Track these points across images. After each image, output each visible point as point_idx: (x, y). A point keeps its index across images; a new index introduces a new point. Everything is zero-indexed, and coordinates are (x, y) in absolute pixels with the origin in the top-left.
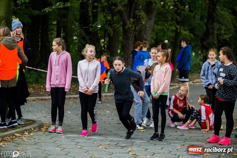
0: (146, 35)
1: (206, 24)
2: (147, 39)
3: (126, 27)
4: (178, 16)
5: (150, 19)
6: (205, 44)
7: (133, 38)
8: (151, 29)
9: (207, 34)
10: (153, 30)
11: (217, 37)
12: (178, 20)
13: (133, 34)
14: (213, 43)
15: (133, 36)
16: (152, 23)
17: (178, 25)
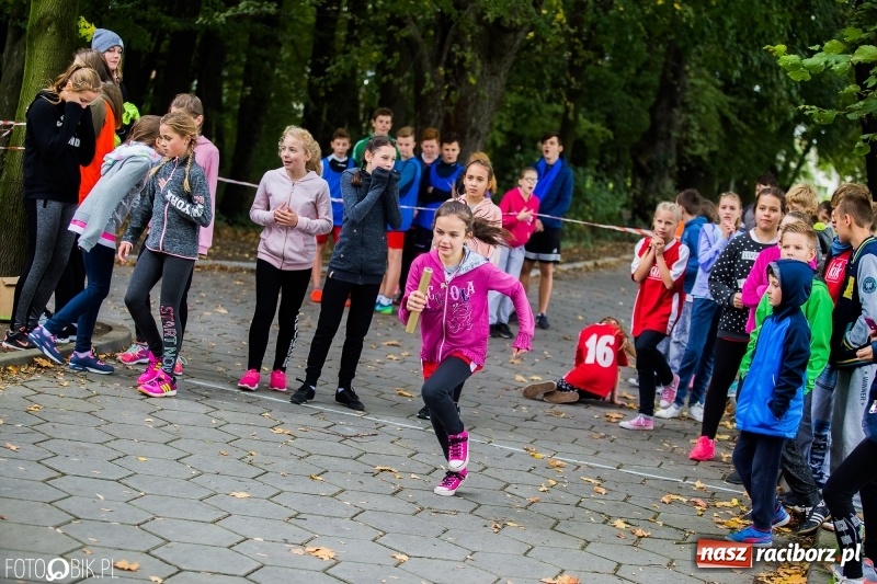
0: (478, 118)
1: (652, 111)
2: (480, 128)
3: (423, 92)
4: (572, 76)
5: (494, 74)
6: (643, 162)
7: (441, 122)
8: (493, 103)
9: (652, 136)
10: (500, 105)
11: (679, 149)
12: (573, 87)
13: (440, 110)
14: (665, 163)
15: (439, 117)
16: (499, 85)
17: (570, 99)
